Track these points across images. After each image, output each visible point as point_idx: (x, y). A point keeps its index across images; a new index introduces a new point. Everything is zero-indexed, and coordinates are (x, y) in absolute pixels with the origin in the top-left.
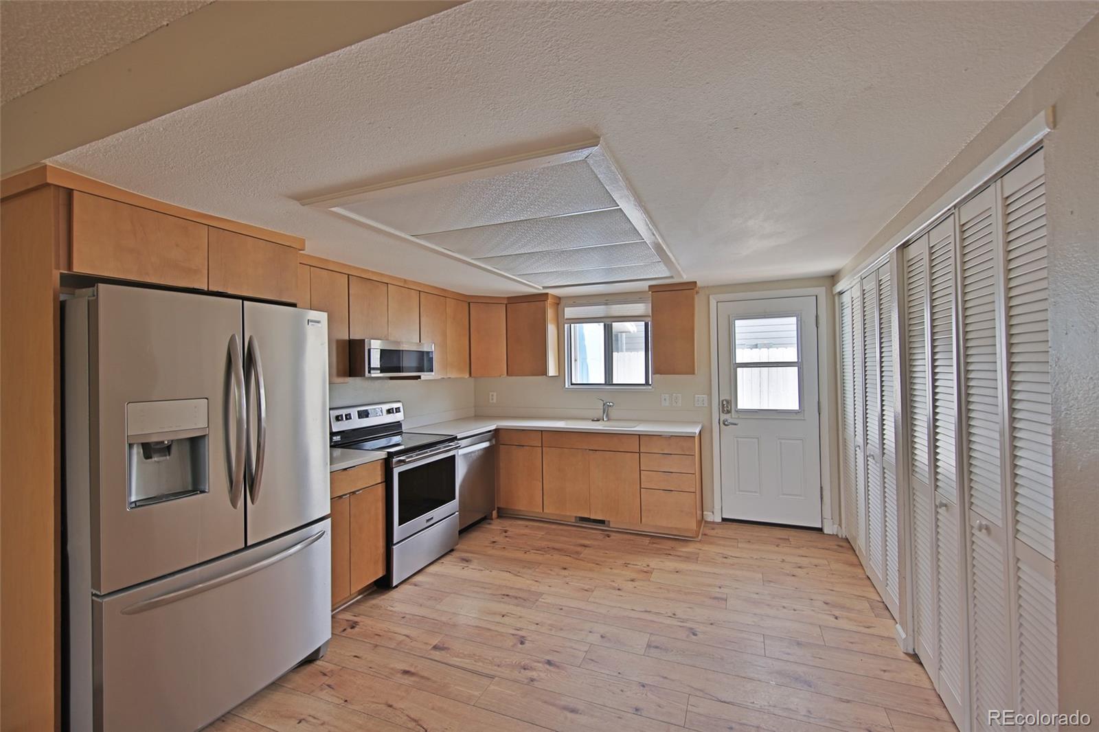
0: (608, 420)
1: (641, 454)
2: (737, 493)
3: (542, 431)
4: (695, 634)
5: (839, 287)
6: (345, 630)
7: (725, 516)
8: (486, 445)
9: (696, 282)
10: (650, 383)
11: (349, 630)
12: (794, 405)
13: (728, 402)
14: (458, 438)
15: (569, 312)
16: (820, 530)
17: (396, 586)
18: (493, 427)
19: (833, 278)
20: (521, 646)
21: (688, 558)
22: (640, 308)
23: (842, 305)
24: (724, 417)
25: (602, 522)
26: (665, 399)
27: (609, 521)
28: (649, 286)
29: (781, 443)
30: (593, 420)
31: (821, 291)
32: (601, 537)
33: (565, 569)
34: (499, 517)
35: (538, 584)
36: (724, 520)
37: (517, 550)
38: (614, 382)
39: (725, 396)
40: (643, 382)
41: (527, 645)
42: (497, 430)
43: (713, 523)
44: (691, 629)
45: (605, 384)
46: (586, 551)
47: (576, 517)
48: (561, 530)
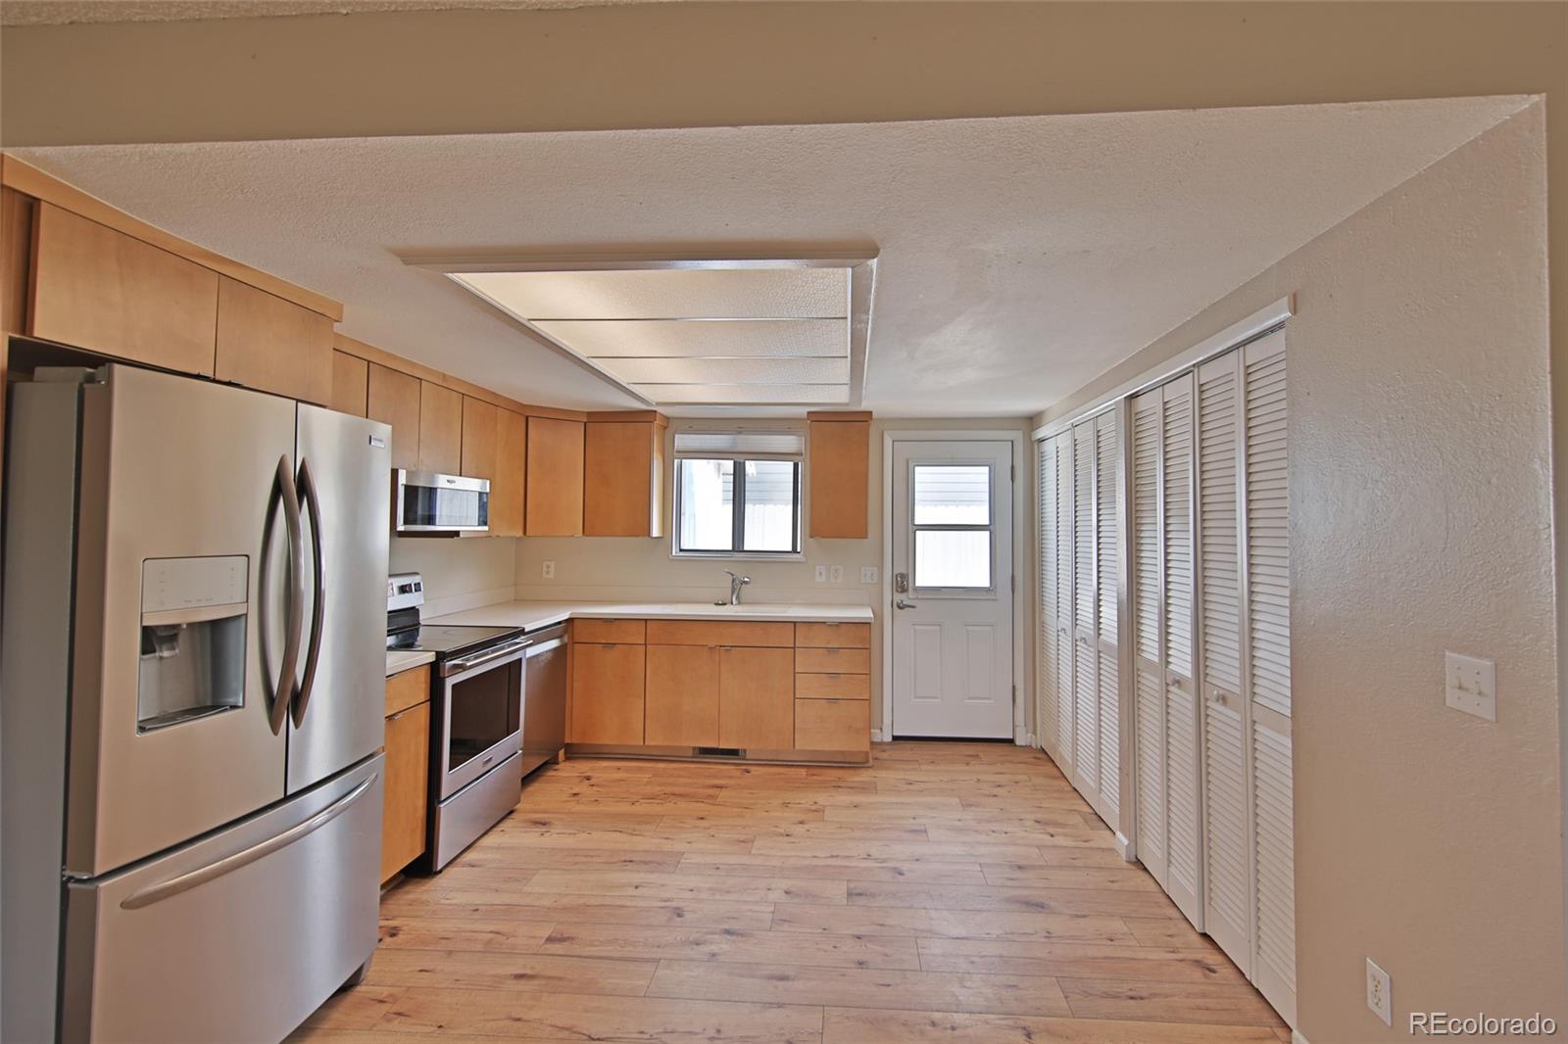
0: (739, 603)
1: (797, 650)
2: (913, 700)
3: (646, 620)
4: (901, 874)
5: (1041, 433)
6: (380, 940)
7: (897, 733)
8: (554, 644)
9: (871, 413)
10: (799, 550)
11: (388, 940)
12: (984, 582)
13: (902, 576)
14: (526, 630)
15: (682, 441)
16: (1011, 741)
17: (440, 871)
18: (564, 616)
19: (1033, 420)
20: (679, 919)
21: (864, 788)
22: (788, 442)
23: (1042, 455)
24: (899, 597)
25: (734, 753)
26: (821, 573)
27: (745, 751)
28: (809, 413)
29: (967, 631)
30: (716, 604)
31: (1017, 436)
32: (738, 773)
33: (702, 818)
34: (567, 759)
35: (671, 842)
36: (895, 738)
37: (618, 802)
38: (746, 548)
39: (900, 569)
40: (790, 549)
41: (688, 916)
42: (570, 621)
43: (882, 743)
44: (895, 868)
45: (733, 550)
46: (723, 794)
47: (694, 748)
48: (675, 769)
